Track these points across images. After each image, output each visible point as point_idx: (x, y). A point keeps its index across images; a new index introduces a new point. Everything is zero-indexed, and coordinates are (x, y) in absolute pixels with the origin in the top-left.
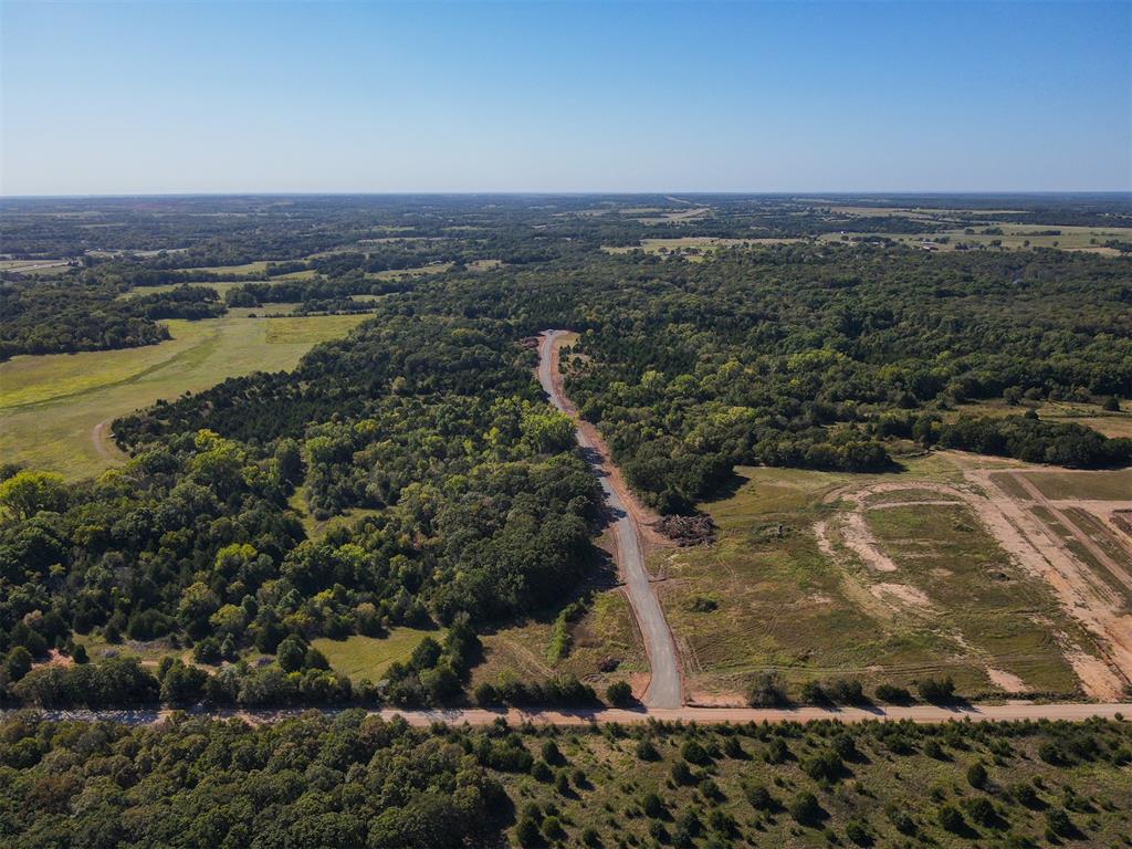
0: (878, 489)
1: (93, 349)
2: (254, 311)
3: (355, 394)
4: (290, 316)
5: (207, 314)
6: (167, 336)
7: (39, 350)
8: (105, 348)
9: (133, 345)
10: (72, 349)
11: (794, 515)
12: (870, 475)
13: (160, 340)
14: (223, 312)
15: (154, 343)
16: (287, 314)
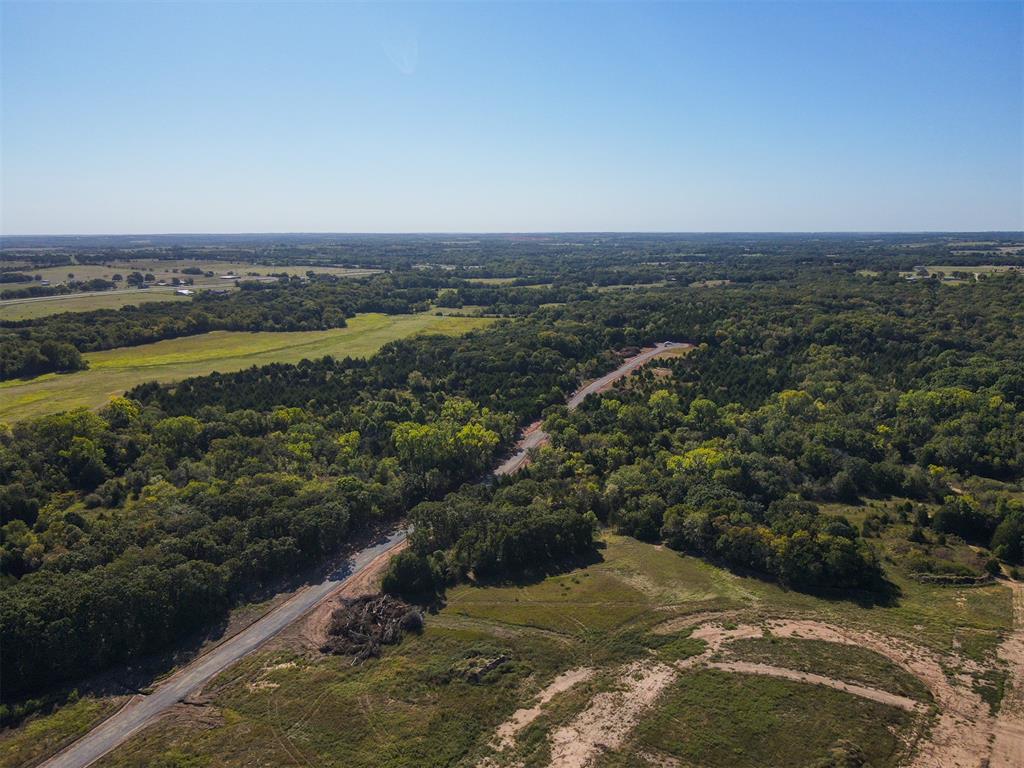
0: (784, 630)
1: (272, 329)
2: (447, 311)
3: (365, 384)
4: (469, 316)
5: (405, 311)
6: (343, 325)
7: (236, 327)
8: (282, 330)
9: (304, 329)
10: (256, 328)
11: (566, 642)
12: (809, 599)
13: (330, 327)
14: (423, 310)
15: (324, 329)
16: (466, 314)
